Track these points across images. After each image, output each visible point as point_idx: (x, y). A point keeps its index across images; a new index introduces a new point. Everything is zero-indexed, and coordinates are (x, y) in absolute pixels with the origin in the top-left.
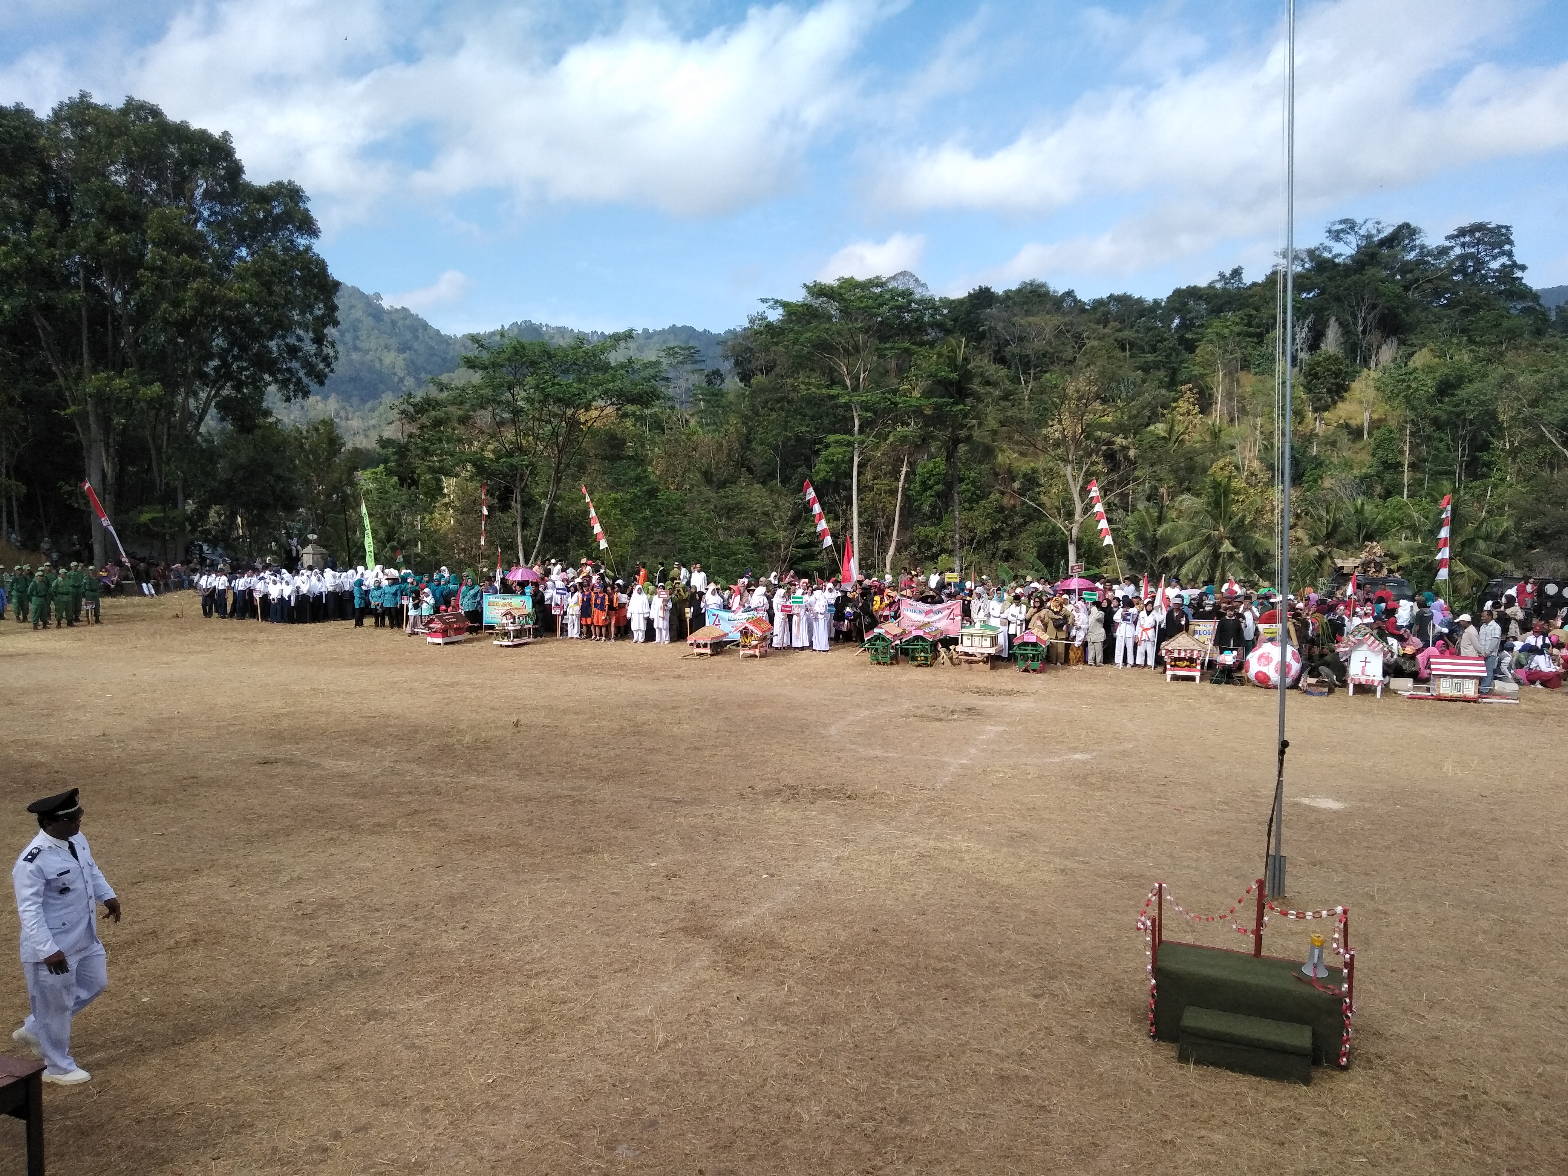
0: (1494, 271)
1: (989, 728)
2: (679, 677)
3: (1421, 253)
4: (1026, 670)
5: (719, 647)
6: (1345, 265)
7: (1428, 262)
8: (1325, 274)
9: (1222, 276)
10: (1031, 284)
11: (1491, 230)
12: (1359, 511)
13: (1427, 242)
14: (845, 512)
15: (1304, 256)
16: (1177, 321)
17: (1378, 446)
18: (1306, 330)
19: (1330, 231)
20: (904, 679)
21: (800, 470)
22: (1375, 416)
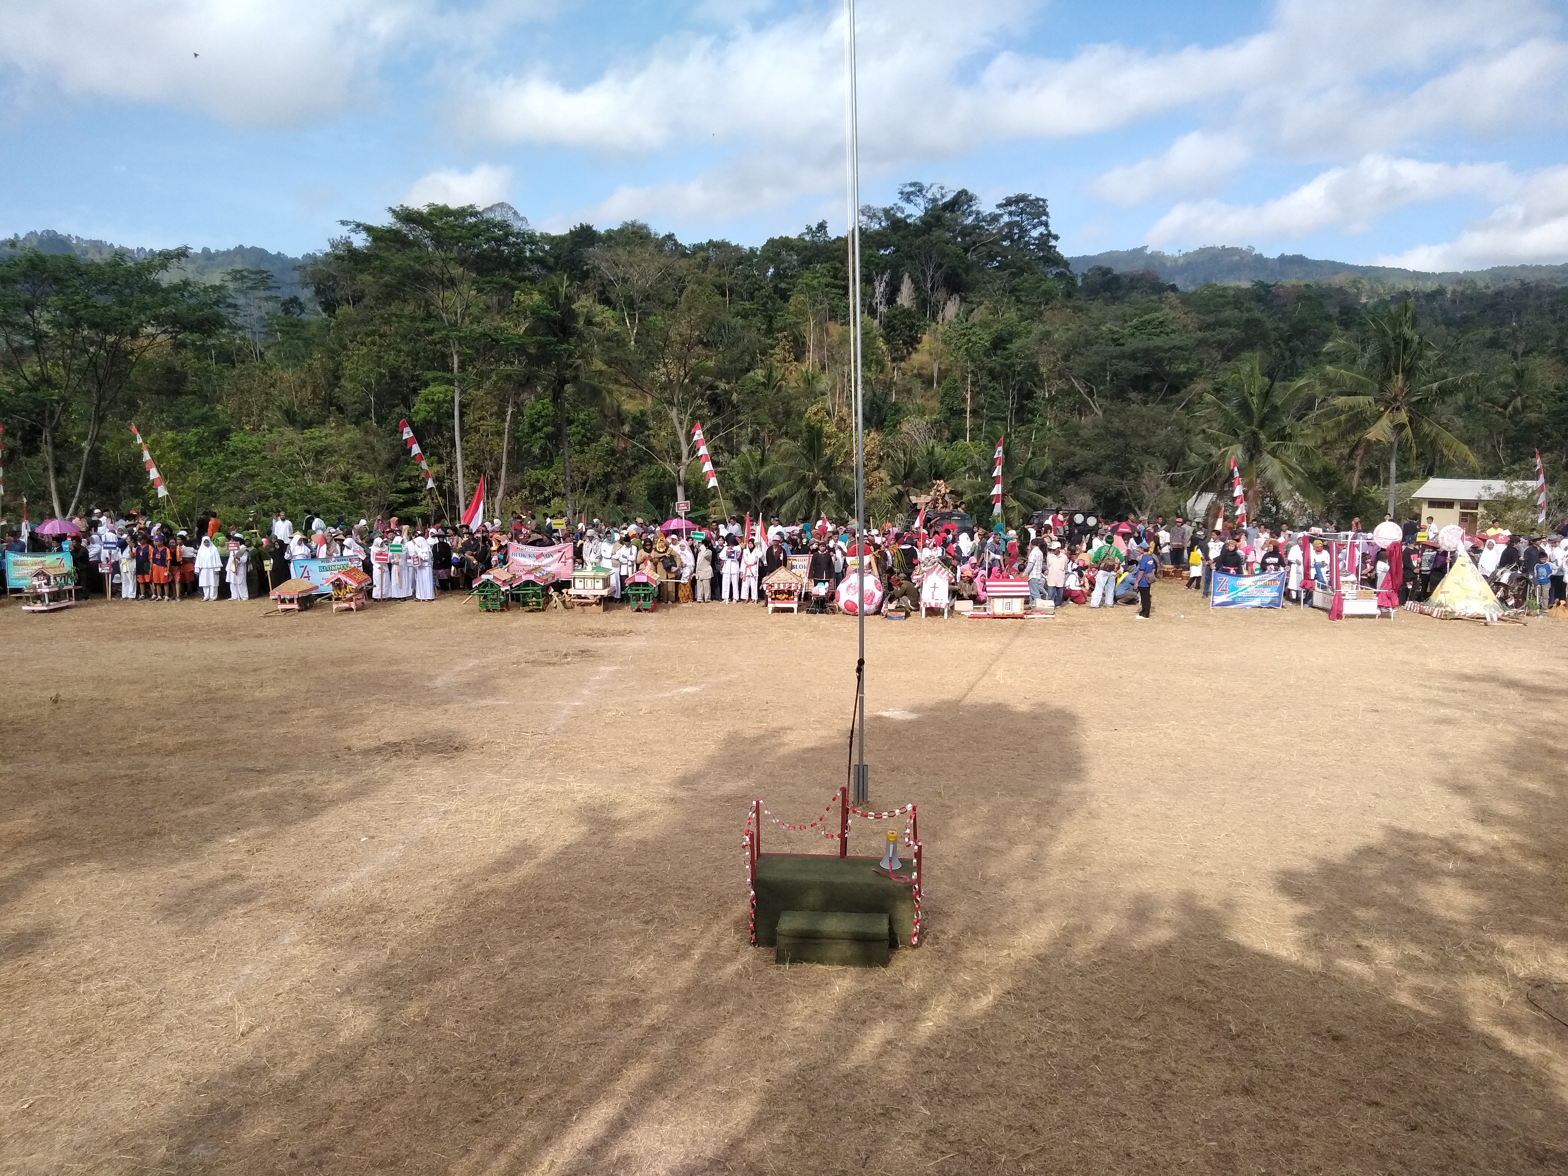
0: (1035, 239)
1: (602, 668)
2: (261, 636)
3: (977, 218)
4: (638, 610)
5: (308, 602)
6: (915, 225)
7: (983, 227)
8: (901, 233)
9: (809, 229)
10: (633, 225)
11: (1032, 202)
12: (931, 453)
13: (981, 209)
14: (449, 454)
15: (881, 214)
16: (771, 270)
17: (946, 394)
18: (884, 284)
19: (902, 193)
20: (515, 625)
21: (397, 410)
22: (943, 367)
